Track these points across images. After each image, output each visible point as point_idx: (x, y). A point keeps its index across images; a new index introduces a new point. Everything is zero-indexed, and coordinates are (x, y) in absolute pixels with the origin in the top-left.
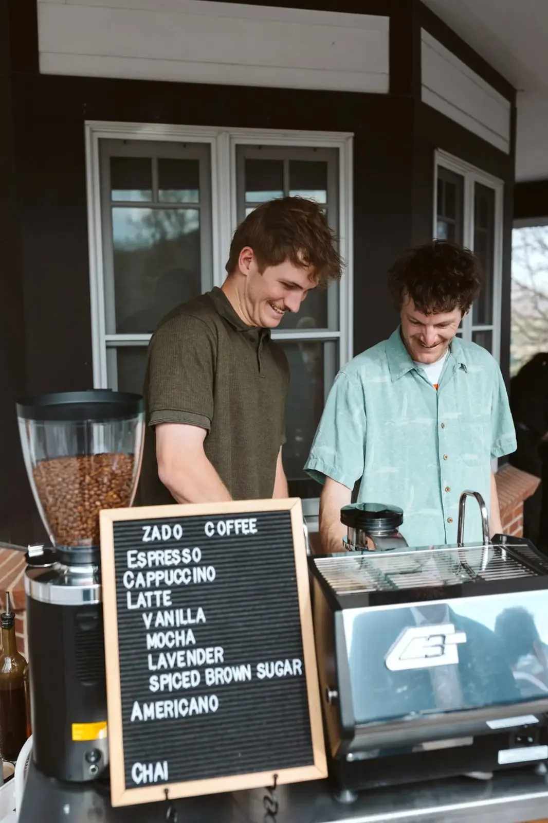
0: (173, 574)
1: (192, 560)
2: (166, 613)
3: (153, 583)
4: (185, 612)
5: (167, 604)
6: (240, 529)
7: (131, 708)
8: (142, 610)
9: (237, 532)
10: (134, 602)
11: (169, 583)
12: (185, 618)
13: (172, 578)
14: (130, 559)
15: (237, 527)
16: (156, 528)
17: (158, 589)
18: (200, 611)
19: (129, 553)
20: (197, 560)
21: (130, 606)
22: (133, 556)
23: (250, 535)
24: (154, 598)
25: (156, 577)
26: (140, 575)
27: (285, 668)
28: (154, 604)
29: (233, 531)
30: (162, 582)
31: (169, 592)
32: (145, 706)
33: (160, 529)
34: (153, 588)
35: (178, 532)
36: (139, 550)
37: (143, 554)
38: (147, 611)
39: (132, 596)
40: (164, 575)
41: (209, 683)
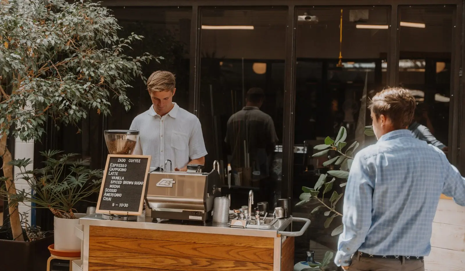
0: (120, 169)
1: (124, 167)
2: (116, 177)
3: (115, 170)
4: (120, 177)
5: (117, 175)
6: (136, 161)
7: (104, 193)
8: (111, 175)
9: (135, 162)
10: (110, 174)
11: (118, 171)
12: (120, 178)
13: (119, 170)
14: (111, 165)
15: (135, 161)
16: (121, 159)
17: (116, 172)
18: (123, 177)
19: (111, 164)
20: (125, 167)
21: (109, 174)
22: (112, 164)
23: (138, 163)
24: (114, 173)
25: (116, 169)
26: (113, 168)
27: (141, 183)
28: (114, 175)
29: (134, 162)
30: (117, 170)
31: (118, 173)
32: (107, 193)
33: (122, 160)
34: (115, 171)
35: (124, 160)
36: (113, 163)
37: (114, 164)
38: (113, 176)
39: (110, 173)
40: (117, 169)
41: (124, 184)
